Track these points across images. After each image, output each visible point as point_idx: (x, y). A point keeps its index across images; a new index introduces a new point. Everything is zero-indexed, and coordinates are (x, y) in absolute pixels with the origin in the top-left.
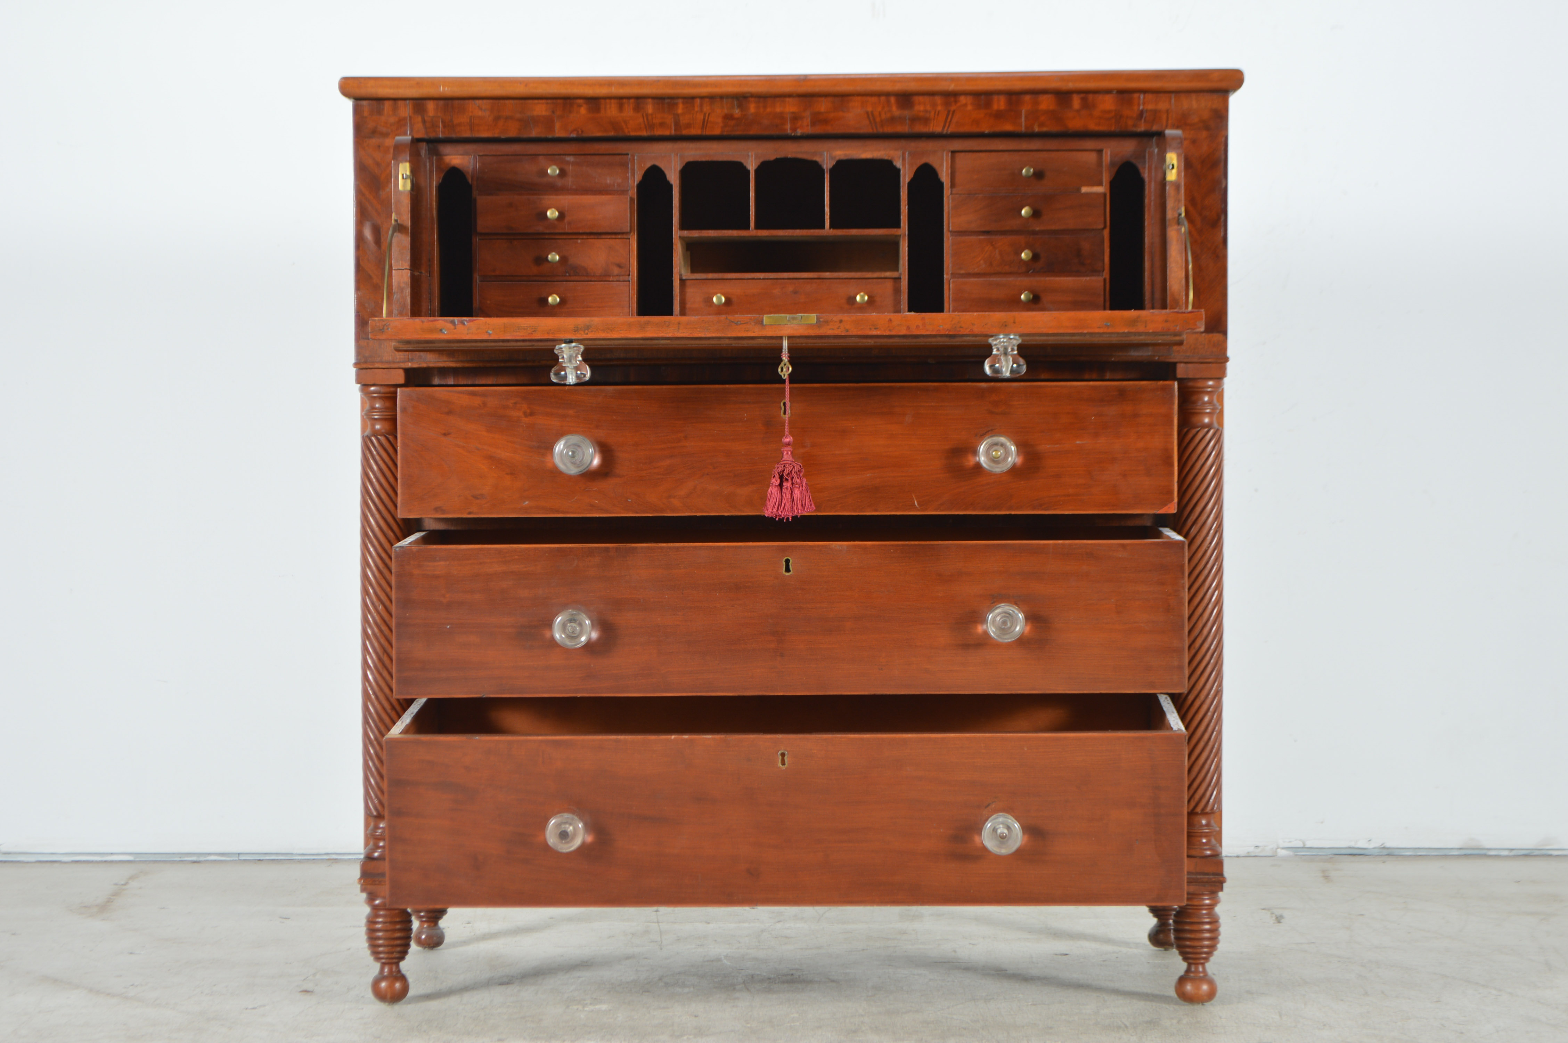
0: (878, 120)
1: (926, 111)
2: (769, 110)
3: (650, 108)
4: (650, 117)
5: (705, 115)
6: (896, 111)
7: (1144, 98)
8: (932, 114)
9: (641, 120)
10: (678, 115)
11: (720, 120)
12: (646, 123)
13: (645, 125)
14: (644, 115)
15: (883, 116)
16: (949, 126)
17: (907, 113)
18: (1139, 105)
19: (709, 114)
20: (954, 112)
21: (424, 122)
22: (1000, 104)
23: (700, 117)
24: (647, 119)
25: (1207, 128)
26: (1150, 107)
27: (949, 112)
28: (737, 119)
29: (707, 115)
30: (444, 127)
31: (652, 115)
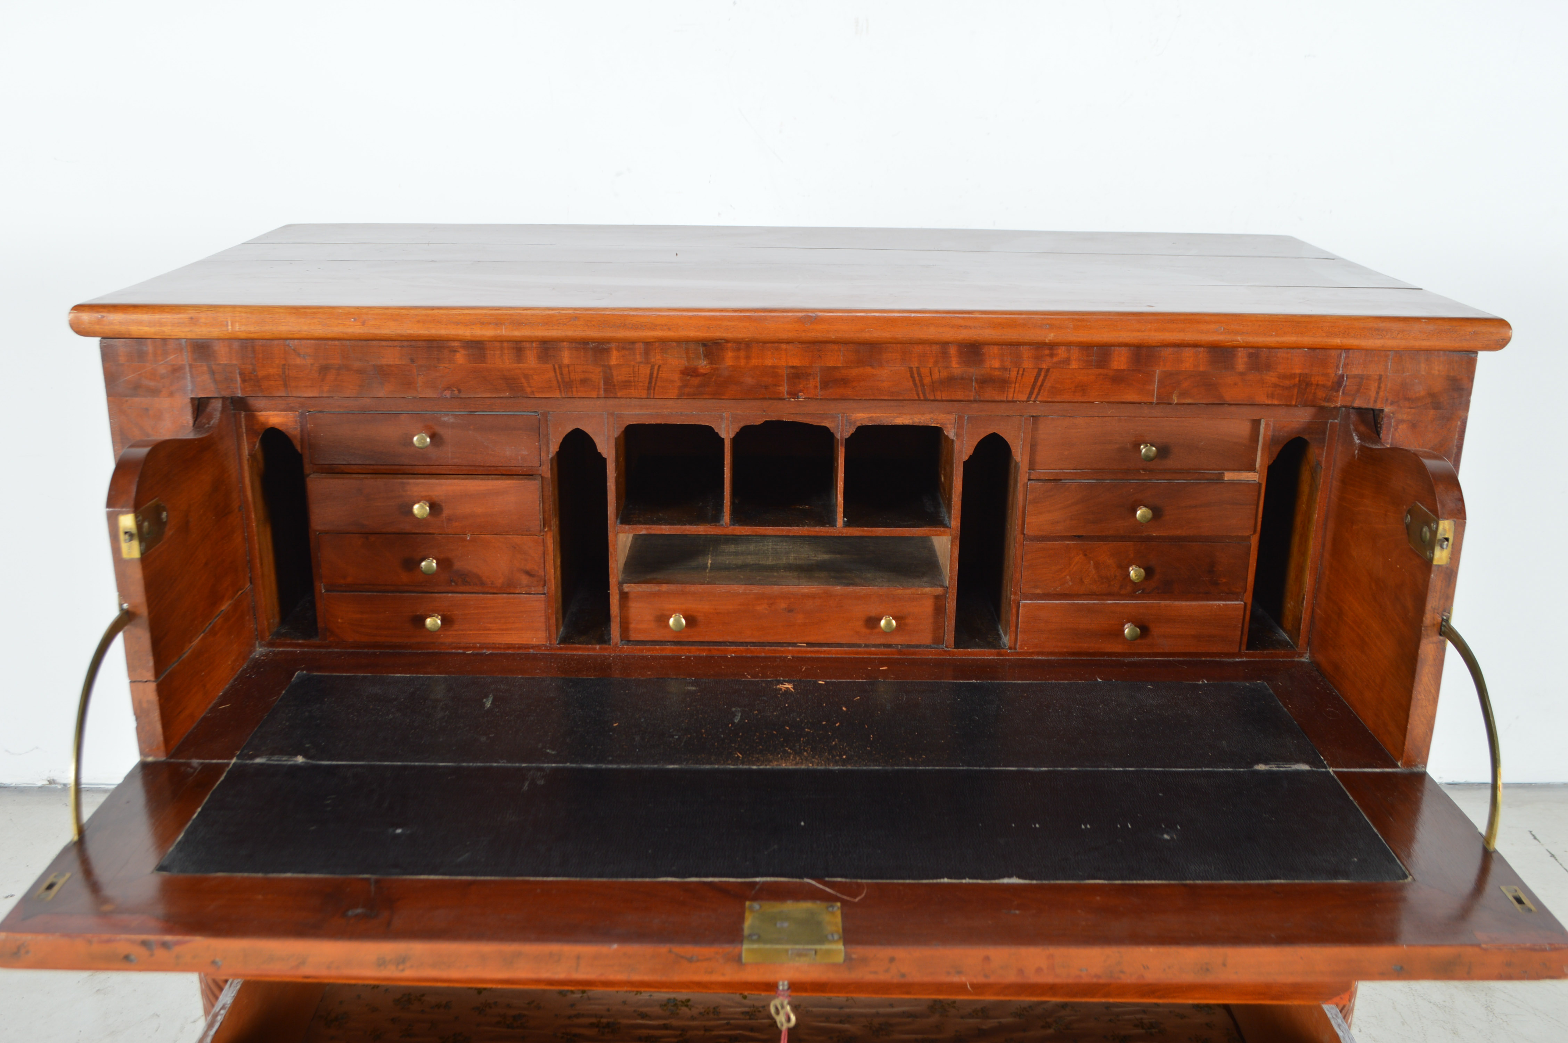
0: (927, 380)
1: (1004, 369)
2: (754, 362)
3: (566, 357)
4: (565, 370)
5: (652, 367)
6: (956, 367)
7: (1347, 357)
8: (1014, 374)
9: (552, 374)
10: (610, 367)
11: (676, 377)
12: (560, 380)
13: (558, 382)
14: (557, 366)
15: (936, 376)
16: (1038, 394)
17: (974, 371)
18: (1338, 367)
19: (659, 367)
20: (1048, 370)
21: (213, 373)
22: (1120, 361)
23: (645, 370)
24: (561, 374)
25: (1437, 406)
26: (1356, 371)
27: (1040, 370)
28: (704, 375)
29: (656, 368)
30: (244, 381)
31: (568, 366)
